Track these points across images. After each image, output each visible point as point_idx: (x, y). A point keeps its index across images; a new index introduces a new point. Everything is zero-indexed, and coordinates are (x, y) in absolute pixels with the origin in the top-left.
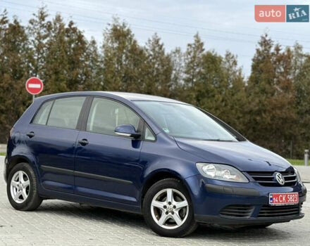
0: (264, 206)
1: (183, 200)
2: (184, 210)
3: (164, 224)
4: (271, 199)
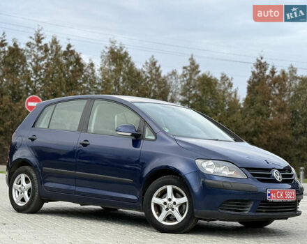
0: (262, 202)
1: (183, 196)
2: (184, 206)
3: (165, 220)
4: (269, 195)
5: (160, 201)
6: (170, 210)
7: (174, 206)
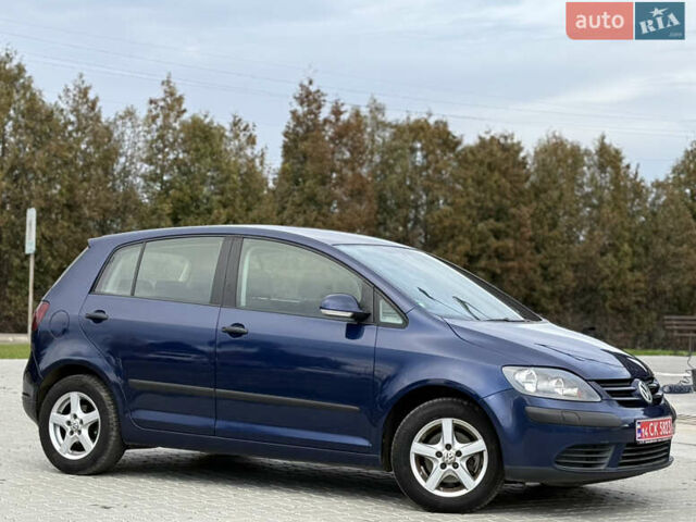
1: (475, 439)
3: (438, 488)
4: (639, 431)
5: (428, 451)
6: (449, 467)
7: (458, 460)
